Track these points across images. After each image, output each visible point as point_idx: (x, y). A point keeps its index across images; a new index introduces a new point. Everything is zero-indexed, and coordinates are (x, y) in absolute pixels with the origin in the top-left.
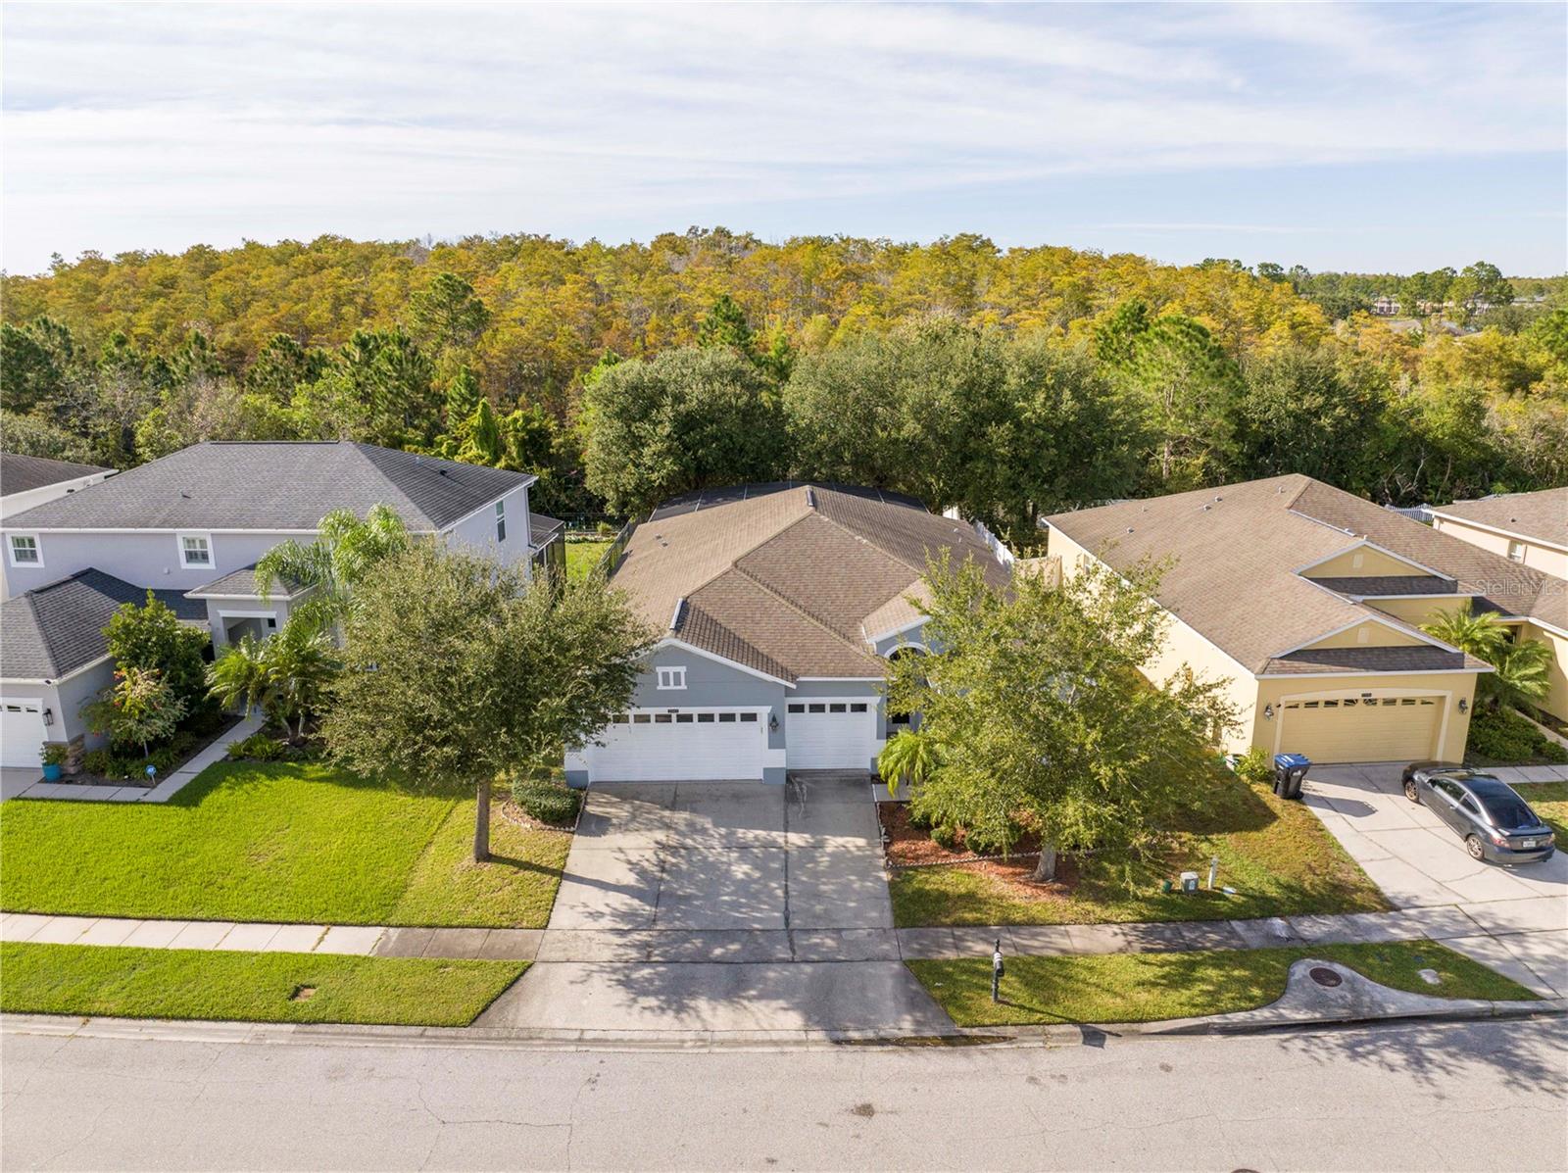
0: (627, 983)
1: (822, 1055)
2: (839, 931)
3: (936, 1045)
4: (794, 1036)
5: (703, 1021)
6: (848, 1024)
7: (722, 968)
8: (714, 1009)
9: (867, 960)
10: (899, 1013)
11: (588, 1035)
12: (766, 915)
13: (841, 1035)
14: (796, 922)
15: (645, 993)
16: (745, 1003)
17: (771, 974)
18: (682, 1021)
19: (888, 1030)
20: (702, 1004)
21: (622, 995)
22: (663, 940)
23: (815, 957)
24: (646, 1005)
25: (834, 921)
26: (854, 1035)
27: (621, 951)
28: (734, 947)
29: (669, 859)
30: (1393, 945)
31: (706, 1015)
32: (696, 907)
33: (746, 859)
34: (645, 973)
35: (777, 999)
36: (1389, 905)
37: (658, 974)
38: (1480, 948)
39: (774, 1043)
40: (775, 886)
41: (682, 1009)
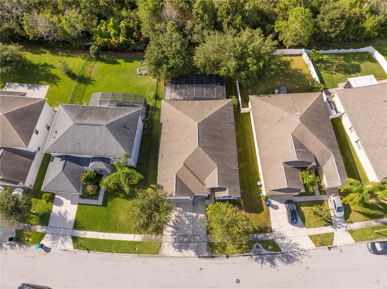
0: (174, 246)
1: (197, 259)
2: (200, 235)
3: (210, 258)
4: (194, 256)
7: (185, 243)
9: (203, 242)
10: (206, 252)
11: (171, 256)
12: (190, 232)
13: (199, 256)
14: (194, 234)
15: (176, 248)
16: (188, 250)
17: (191, 245)
18: (181, 253)
19: (205, 255)
20: (183, 250)
21: (173, 249)
22: (178, 237)
23: (196, 241)
25: (199, 233)
26: (201, 256)
27: (173, 240)
28: (187, 239)
29: (177, 219)
30: (268, 241)
31: (184, 252)
32: (181, 230)
33: (188, 219)
34: (176, 244)
35: (192, 249)
36: (271, 231)
37: (178, 245)
38: (279, 241)
39: (192, 257)
40: (192, 226)
41: (181, 251)
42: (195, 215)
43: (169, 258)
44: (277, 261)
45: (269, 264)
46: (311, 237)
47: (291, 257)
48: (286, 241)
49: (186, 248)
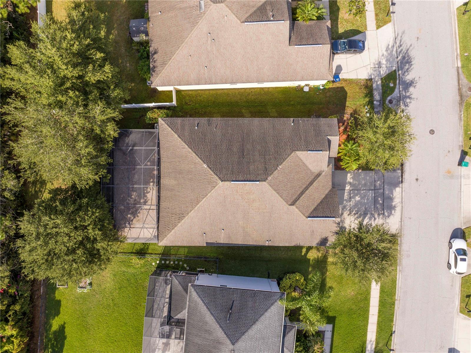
0: (389, 216)
1: (405, 185)
2: (375, 181)
3: (403, 168)
4: (401, 188)
5: (398, 203)
6: (398, 181)
7: (385, 201)
8: (395, 202)
9: (383, 176)
10: (397, 172)
11: (400, 221)
12: (371, 194)
13: (401, 182)
14: (373, 188)
15: (391, 213)
16: (393, 197)
17: (387, 192)
18: (397, 207)
19: (400, 174)
20: (394, 204)
21: (391, 217)
22: (377, 211)
23: (383, 185)
25: (373, 181)
26: (401, 180)
27: (380, 218)
28: (379, 199)
29: (354, 212)
30: (383, 86)
31: (396, 203)
32: (368, 207)
33: (354, 197)
34: (386, 214)
35: (393, 192)
36: (371, 80)
37: (386, 211)
38: (384, 71)
39: (402, 192)
40: (362, 192)
41: (395, 207)
42: (348, 187)
43: (403, 223)
44: (409, 77)
45: (411, 89)
46: (378, 27)
47: (404, 58)
48: (384, 62)
49: (391, 199)
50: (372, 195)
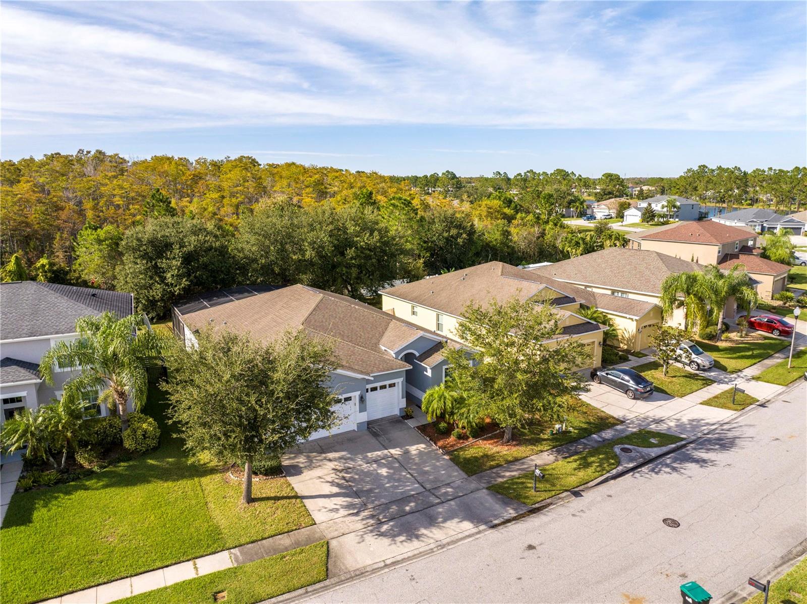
0: (382, 535)
1: (492, 534)
2: (449, 484)
3: (528, 515)
4: (475, 530)
5: (432, 538)
6: (490, 519)
7: (417, 514)
8: (431, 532)
9: (472, 492)
10: (504, 508)
11: (388, 562)
13: (491, 524)
14: (428, 486)
15: (395, 536)
16: (441, 524)
17: (440, 510)
18: (422, 541)
19: (507, 516)
20: (424, 531)
21: (386, 541)
22: (379, 511)
23: (450, 498)
24: (401, 540)
25: (442, 481)
26: (496, 522)
27: (364, 522)
28: (412, 504)
29: (346, 475)
30: (635, 434)
31: (430, 535)
32: (377, 493)
33: (381, 465)
34: (385, 528)
35: (453, 518)
36: (620, 421)
37: (392, 526)
38: (658, 428)
39: (469, 536)
40: (404, 474)
41: (418, 537)
42: (396, 452)
44: (702, 455)
45: (692, 465)
46: (706, 404)
47: (720, 439)
48: (671, 424)
49: (431, 521)
50: (412, 490)
